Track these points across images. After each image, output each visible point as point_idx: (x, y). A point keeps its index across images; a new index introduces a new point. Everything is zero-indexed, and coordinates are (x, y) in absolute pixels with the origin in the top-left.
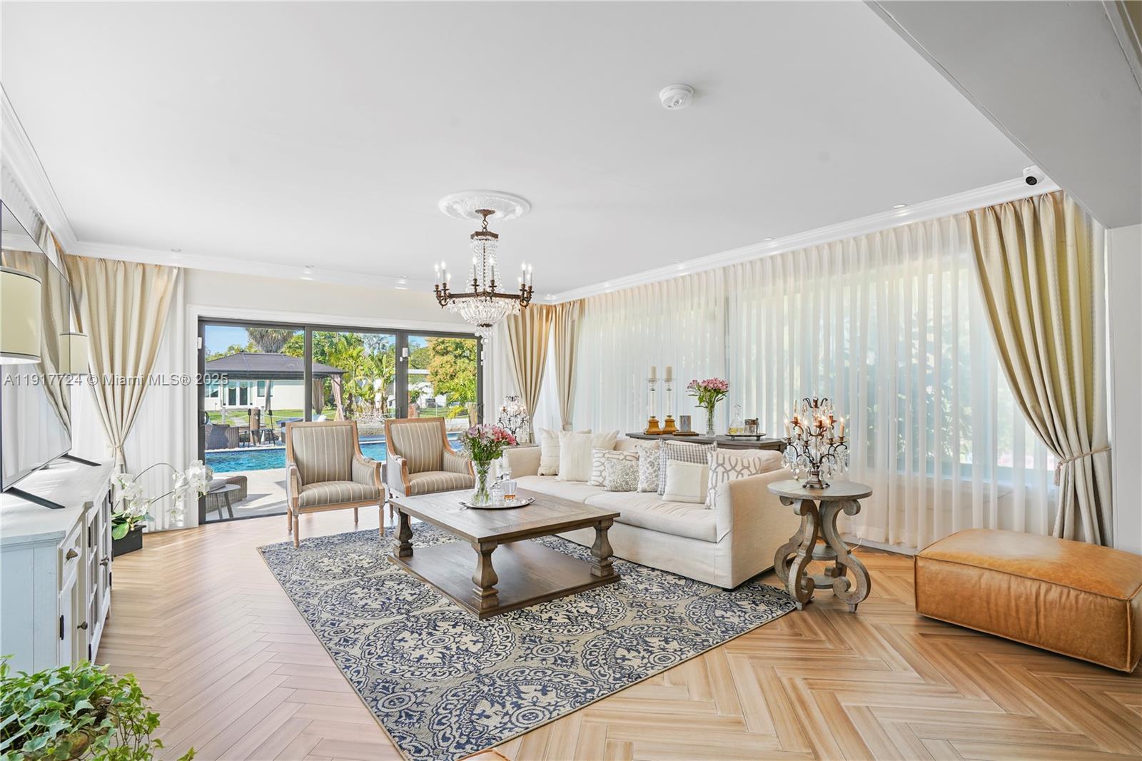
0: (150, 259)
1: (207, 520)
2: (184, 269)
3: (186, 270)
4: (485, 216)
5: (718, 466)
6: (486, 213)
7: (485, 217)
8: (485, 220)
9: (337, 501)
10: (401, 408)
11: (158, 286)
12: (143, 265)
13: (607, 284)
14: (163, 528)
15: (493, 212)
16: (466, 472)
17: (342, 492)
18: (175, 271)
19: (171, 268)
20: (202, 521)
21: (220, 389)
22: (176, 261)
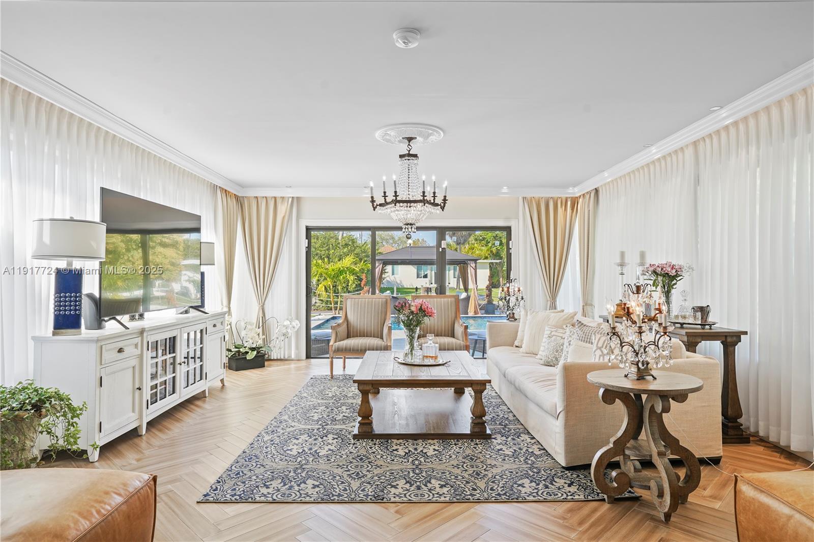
0: (278, 194)
1: (312, 356)
2: (297, 197)
3: (298, 198)
4: (409, 141)
5: (597, 349)
6: (410, 139)
7: (409, 143)
8: (409, 145)
9: (358, 350)
10: (441, 287)
11: (282, 209)
12: (266, 197)
13: (606, 174)
14: (284, 357)
15: (416, 138)
16: (461, 339)
17: (361, 344)
18: (290, 199)
19: (289, 198)
20: (308, 356)
21: (428, 272)
22: (290, 193)
